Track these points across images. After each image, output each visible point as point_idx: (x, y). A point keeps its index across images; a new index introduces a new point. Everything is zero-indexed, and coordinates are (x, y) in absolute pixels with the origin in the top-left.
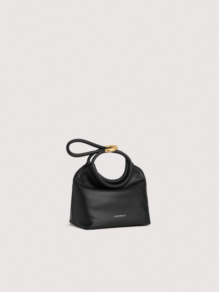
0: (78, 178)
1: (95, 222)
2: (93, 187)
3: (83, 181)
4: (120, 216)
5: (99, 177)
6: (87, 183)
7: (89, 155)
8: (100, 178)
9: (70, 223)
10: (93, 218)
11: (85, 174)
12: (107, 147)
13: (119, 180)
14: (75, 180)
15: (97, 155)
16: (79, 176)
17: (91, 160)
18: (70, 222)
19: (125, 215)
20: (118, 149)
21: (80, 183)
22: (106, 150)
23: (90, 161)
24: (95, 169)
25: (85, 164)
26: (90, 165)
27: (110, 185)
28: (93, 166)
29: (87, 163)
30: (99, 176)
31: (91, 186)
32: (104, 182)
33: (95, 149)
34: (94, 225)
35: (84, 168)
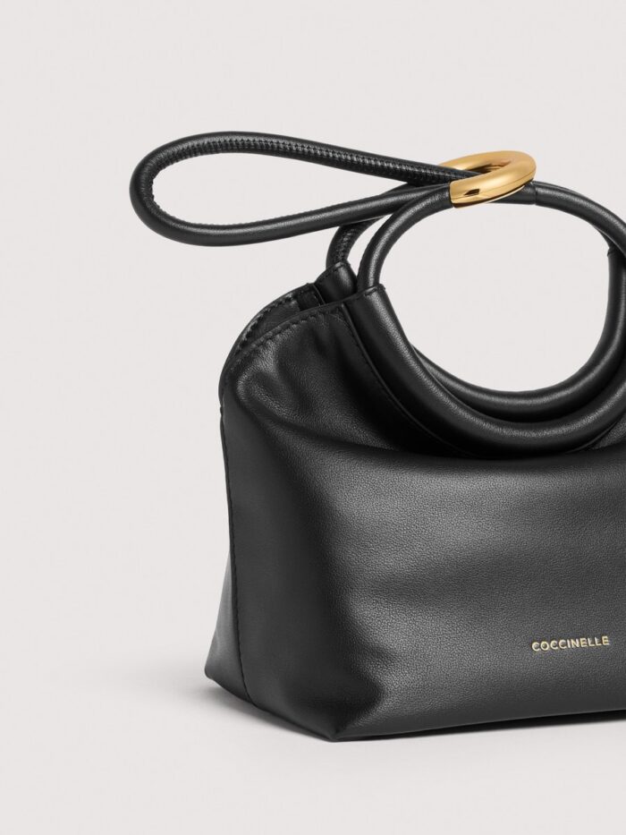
0: (262, 378)
1: (397, 684)
2: (377, 443)
3: (304, 402)
4: (574, 643)
5: (422, 375)
6: (337, 417)
7: (335, 230)
8: (426, 379)
9: (213, 684)
10: (381, 655)
11: (319, 347)
12: (461, 168)
13: (564, 393)
14: (240, 387)
15: (393, 228)
16: (267, 363)
17: (355, 258)
18: (210, 671)
19: (605, 639)
20: (538, 178)
21: (282, 410)
22: (458, 189)
23: (347, 267)
24: (387, 320)
25: (312, 280)
26: (355, 289)
27: (498, 430)
28: (375, 298)
29: (330, 274)
30: (413, 364)
31: (363, 435)
32: (453, 406)
33: (380, 186)
34: (386, 707)
35: (302, 307)
